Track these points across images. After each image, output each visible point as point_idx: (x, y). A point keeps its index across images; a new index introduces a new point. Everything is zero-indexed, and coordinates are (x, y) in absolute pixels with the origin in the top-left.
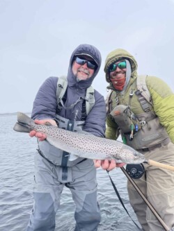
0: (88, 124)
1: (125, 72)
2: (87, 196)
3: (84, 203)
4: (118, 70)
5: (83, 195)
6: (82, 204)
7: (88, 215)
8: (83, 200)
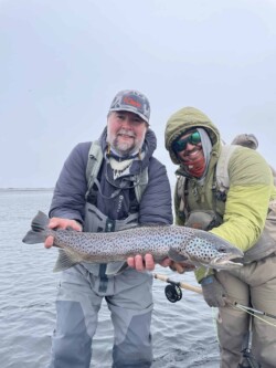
0: (144, 218)
1: (201, 148)
2: (134, 318)
3: (129, 329)
4: (190, 147)
5: (127, 316)
6: (125, 331)
7: (133, 350)
8: (128, 324)
